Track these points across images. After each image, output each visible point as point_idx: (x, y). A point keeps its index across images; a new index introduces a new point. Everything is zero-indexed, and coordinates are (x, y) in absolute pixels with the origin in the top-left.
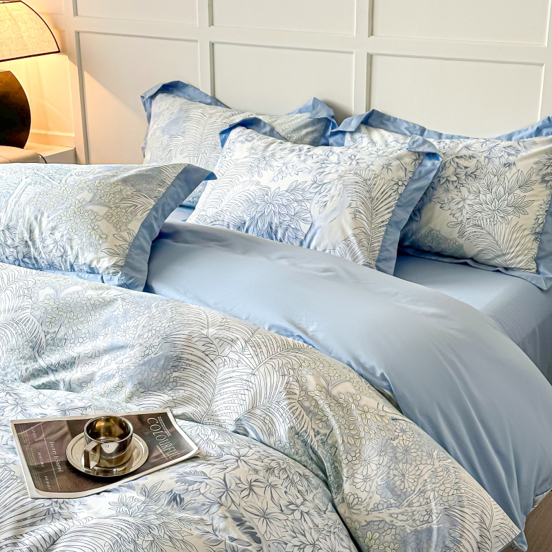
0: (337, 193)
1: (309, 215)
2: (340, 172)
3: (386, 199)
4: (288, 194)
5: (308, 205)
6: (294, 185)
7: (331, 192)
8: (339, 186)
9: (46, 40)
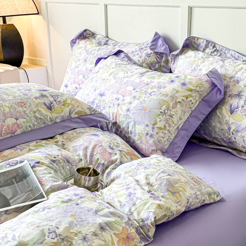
9: (31, 7)
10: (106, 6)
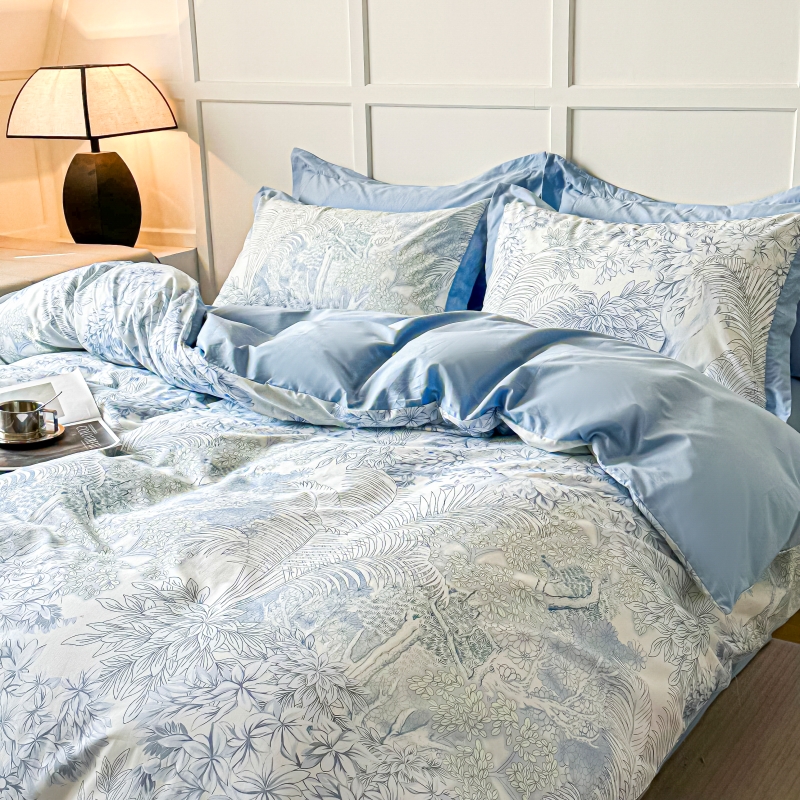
0: (696, 294)
1: (659, 328)
2: (695, 264)
3: (764, 297)
4: (623, 301)
5: (657, 314)
6: (631, 287)
7: (688, 293)
8: (698, 284)
9: (161, 112)
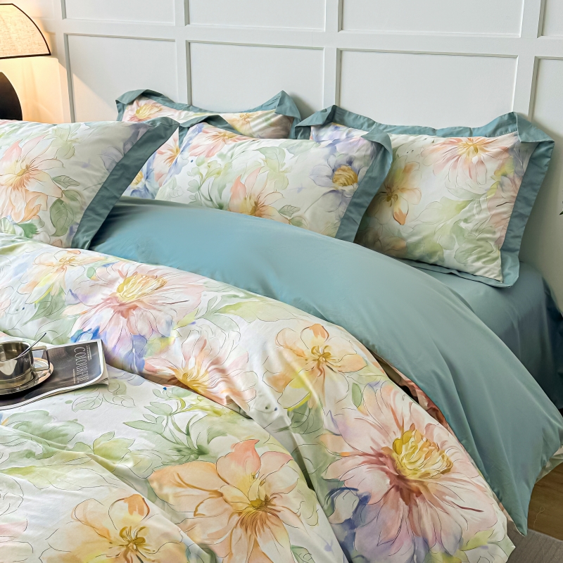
9: (37, 42)
10: (189, 44)
